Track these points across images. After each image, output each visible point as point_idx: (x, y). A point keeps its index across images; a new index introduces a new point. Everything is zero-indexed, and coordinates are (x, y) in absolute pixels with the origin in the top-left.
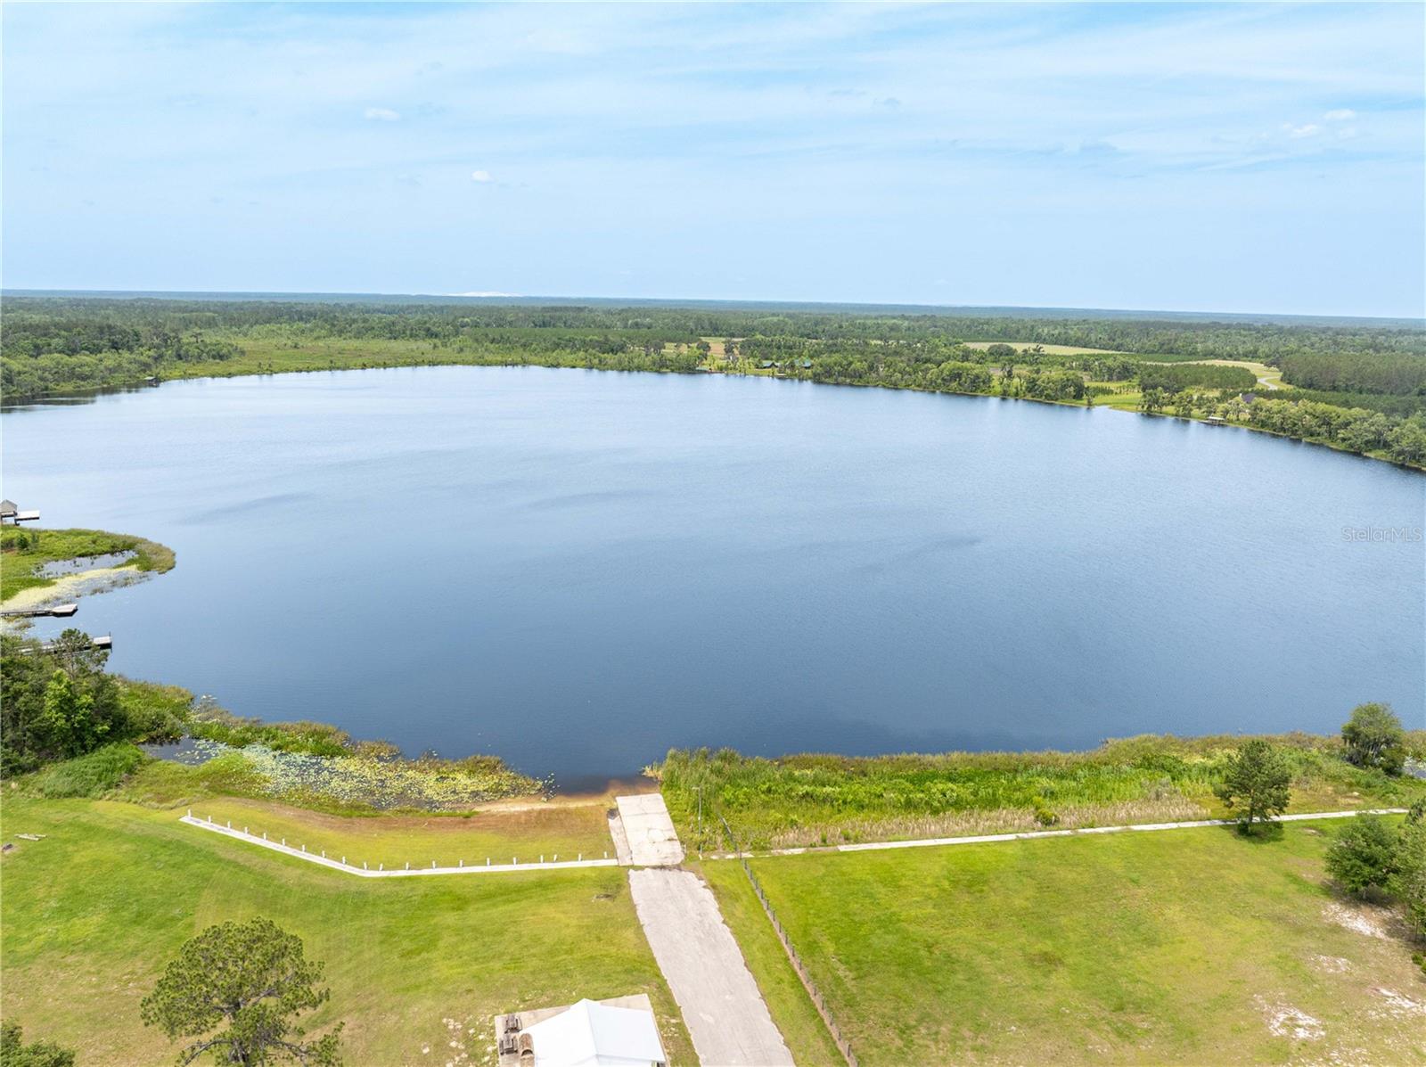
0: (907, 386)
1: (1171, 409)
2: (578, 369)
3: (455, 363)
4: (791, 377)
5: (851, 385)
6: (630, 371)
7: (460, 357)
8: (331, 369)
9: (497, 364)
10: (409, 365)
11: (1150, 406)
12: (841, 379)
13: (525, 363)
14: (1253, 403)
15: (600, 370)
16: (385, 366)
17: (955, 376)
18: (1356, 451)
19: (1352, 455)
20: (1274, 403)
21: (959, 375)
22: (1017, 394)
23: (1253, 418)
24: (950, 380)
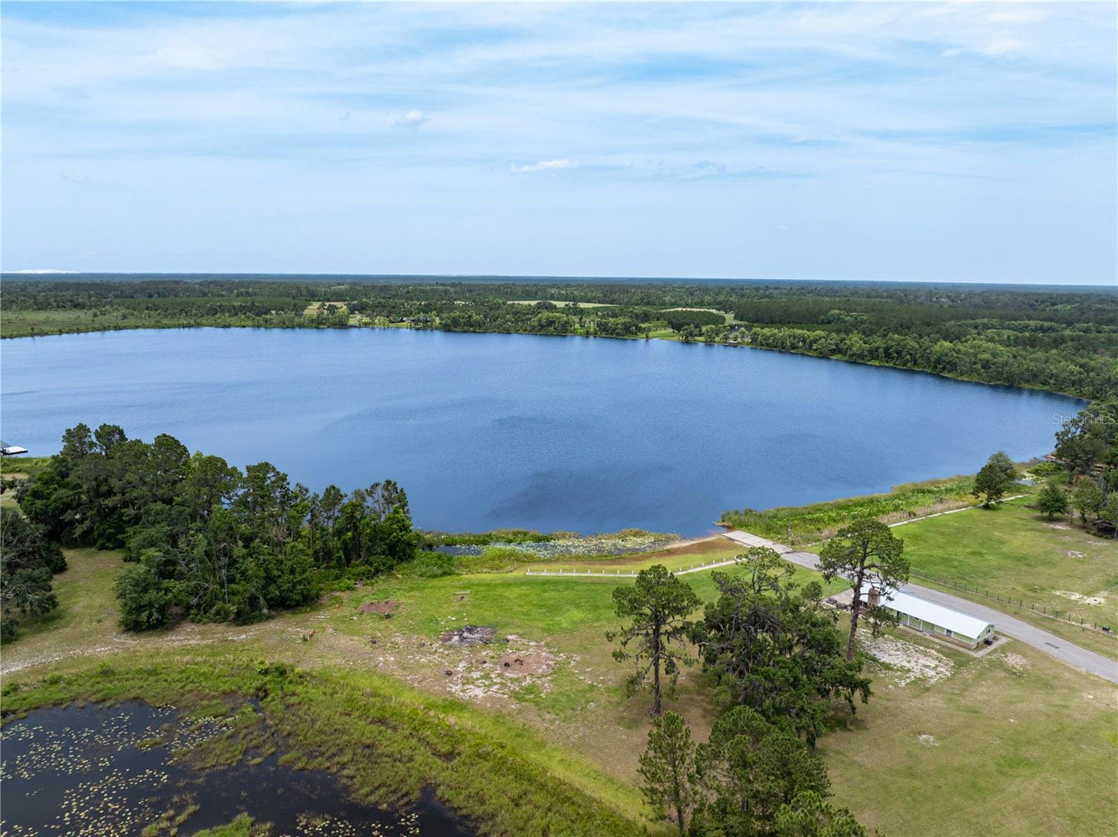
0: (517, 332)
1: (702, 339)
2: (247, 328)
3: (137, 327)
4: (424, 329)
5: (474, 332)
6: (293, 328)
7: (125, 323)
8: (32, 335)
9: (175, 327)
10: (99, 330)
11: (687, 337)
12: (466, 328)
13: (199, 325)
14: (753, 331)
15: (266, 328)
16: (79, 331)
17: (551, 323)
18: (824, 356)
19: (821, 358)
20: (766, 331)
21: (554, 322)
22: (596, 334)
23: (754, 340)
24: (547, 326)
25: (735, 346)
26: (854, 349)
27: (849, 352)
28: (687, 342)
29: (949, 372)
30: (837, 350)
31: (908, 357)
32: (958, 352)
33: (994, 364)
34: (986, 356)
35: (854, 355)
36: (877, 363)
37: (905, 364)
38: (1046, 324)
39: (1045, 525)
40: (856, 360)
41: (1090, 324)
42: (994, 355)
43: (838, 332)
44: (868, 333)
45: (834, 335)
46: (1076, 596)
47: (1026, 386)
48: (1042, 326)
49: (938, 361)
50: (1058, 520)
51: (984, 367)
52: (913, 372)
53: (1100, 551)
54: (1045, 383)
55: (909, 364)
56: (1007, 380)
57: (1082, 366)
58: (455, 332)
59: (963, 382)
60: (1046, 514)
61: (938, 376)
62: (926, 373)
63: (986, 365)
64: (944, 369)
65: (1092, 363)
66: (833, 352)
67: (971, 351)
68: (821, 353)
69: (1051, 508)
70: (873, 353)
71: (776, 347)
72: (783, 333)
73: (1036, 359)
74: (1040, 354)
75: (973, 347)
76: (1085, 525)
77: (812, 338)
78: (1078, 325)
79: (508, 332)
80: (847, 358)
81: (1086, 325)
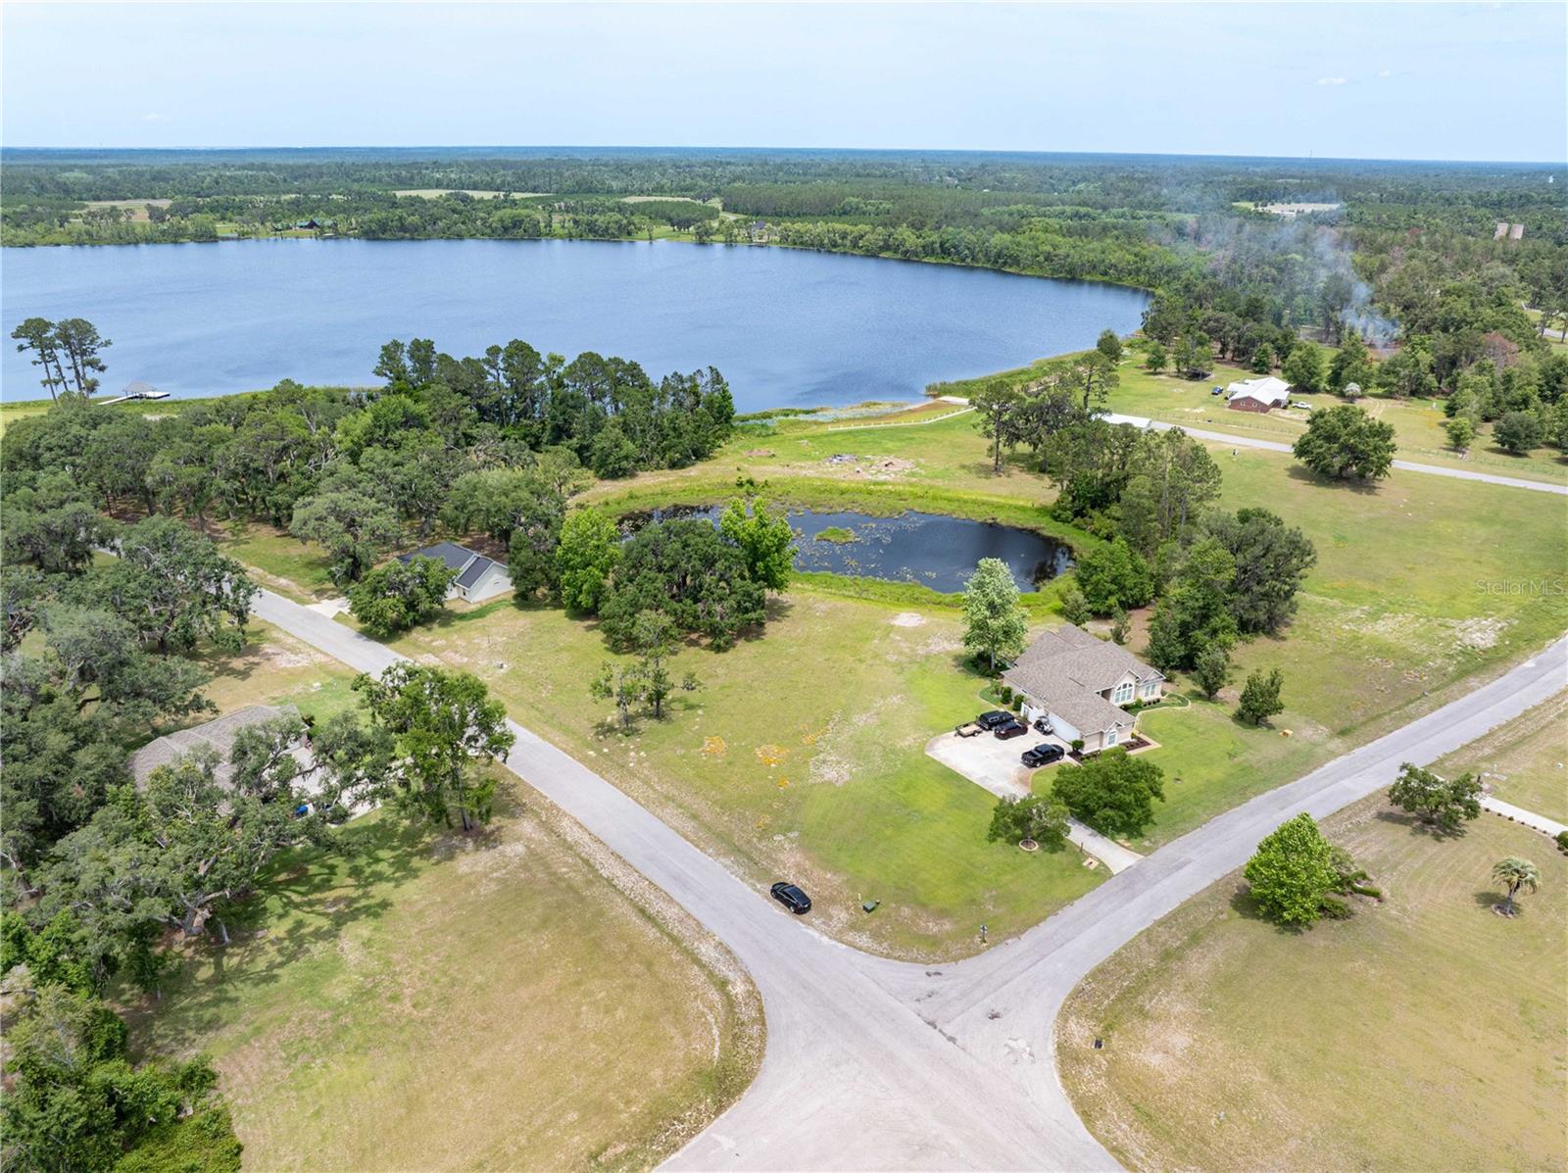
1: (721, 238)
14: (782, 227)
17: (517, 223)
18: (872, 254)
19: (868, 256)
20: (798, 226)
21: (521, 222)
22: (581, 236)
23: (784, 239)
24: (514, 227)
25: (761, 246)
26: (907, 244)
27: (902, 249)
28: (702, 243)
29: (1011, 266)
30: (886, 247)
31: (967, 252)
32: (1018, 244)
33: (1056, 256)
34: (1048, 248)
35: (906, 252)
36: (932, 260)
37: (963, 260)
38: (1083, 210)
39: (1152, 377)
40: (908, 258)
41: (1125, 209)
42: (1055, 247)
43: (885, 225)
44: (917, 227)
45: (880, 229)
46: (1187, 410)
47: (1088, 278)
48: (1077, 212)
49: (999, 255)
50: (1160, 373)
51: (1046, 259)
52: (972, 268)
53: (1193, 388)
54: (1105, 274)
55: (969, 260)
56: (1069, 272)
57: (1136, 255)
58: (385, 240)
59: (1026, 276)
60: (1152, 370)
61: (999, 272)
62: (987, 269)
63: (1048, 258)
64: (1005, 263)
65: (1144, 252)
66: (882, 249)
67: (1031, 243)
68: (868, 251)
69: (1155, 364)
70: (929, 250)
71: (812, 245)
72: (819, 228)
73: (1094, 250)
74: (1095, 245)
75: (1032, 239)
76: (1179, 374)
77: (856, 234)
78: (1115, 211)
79: (460, 237)
80: (899, 256)
81: (1121, 210)
